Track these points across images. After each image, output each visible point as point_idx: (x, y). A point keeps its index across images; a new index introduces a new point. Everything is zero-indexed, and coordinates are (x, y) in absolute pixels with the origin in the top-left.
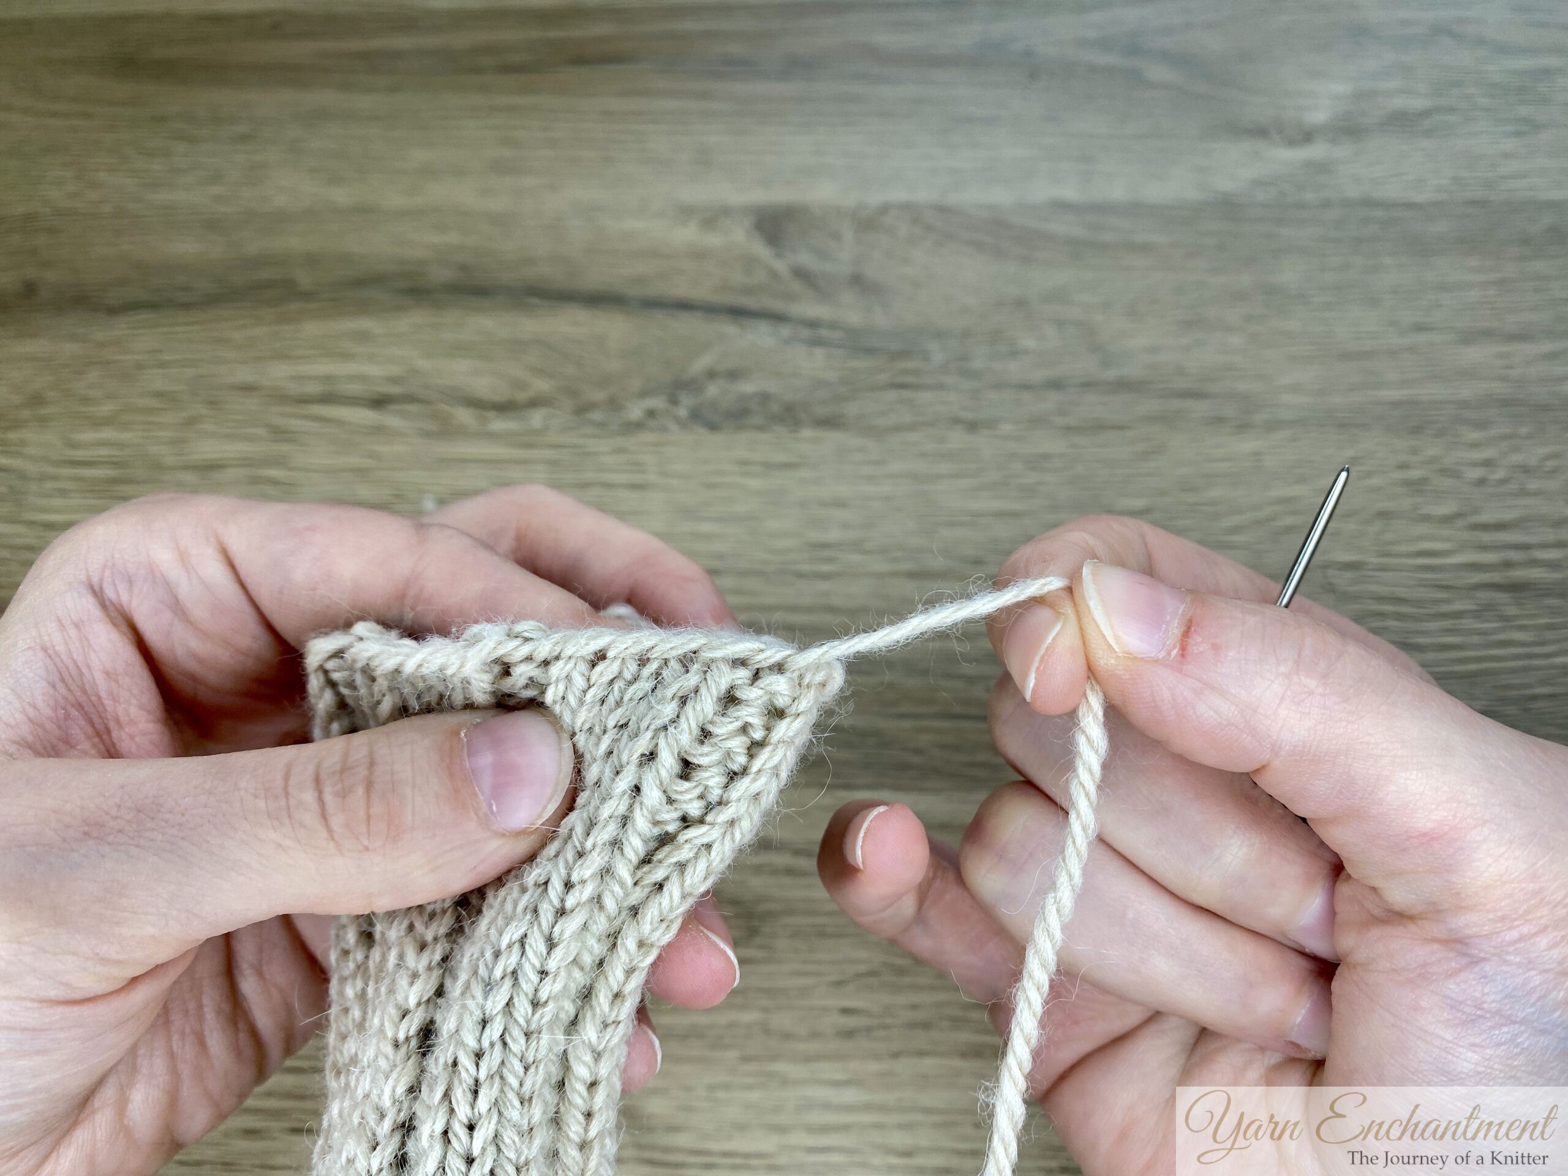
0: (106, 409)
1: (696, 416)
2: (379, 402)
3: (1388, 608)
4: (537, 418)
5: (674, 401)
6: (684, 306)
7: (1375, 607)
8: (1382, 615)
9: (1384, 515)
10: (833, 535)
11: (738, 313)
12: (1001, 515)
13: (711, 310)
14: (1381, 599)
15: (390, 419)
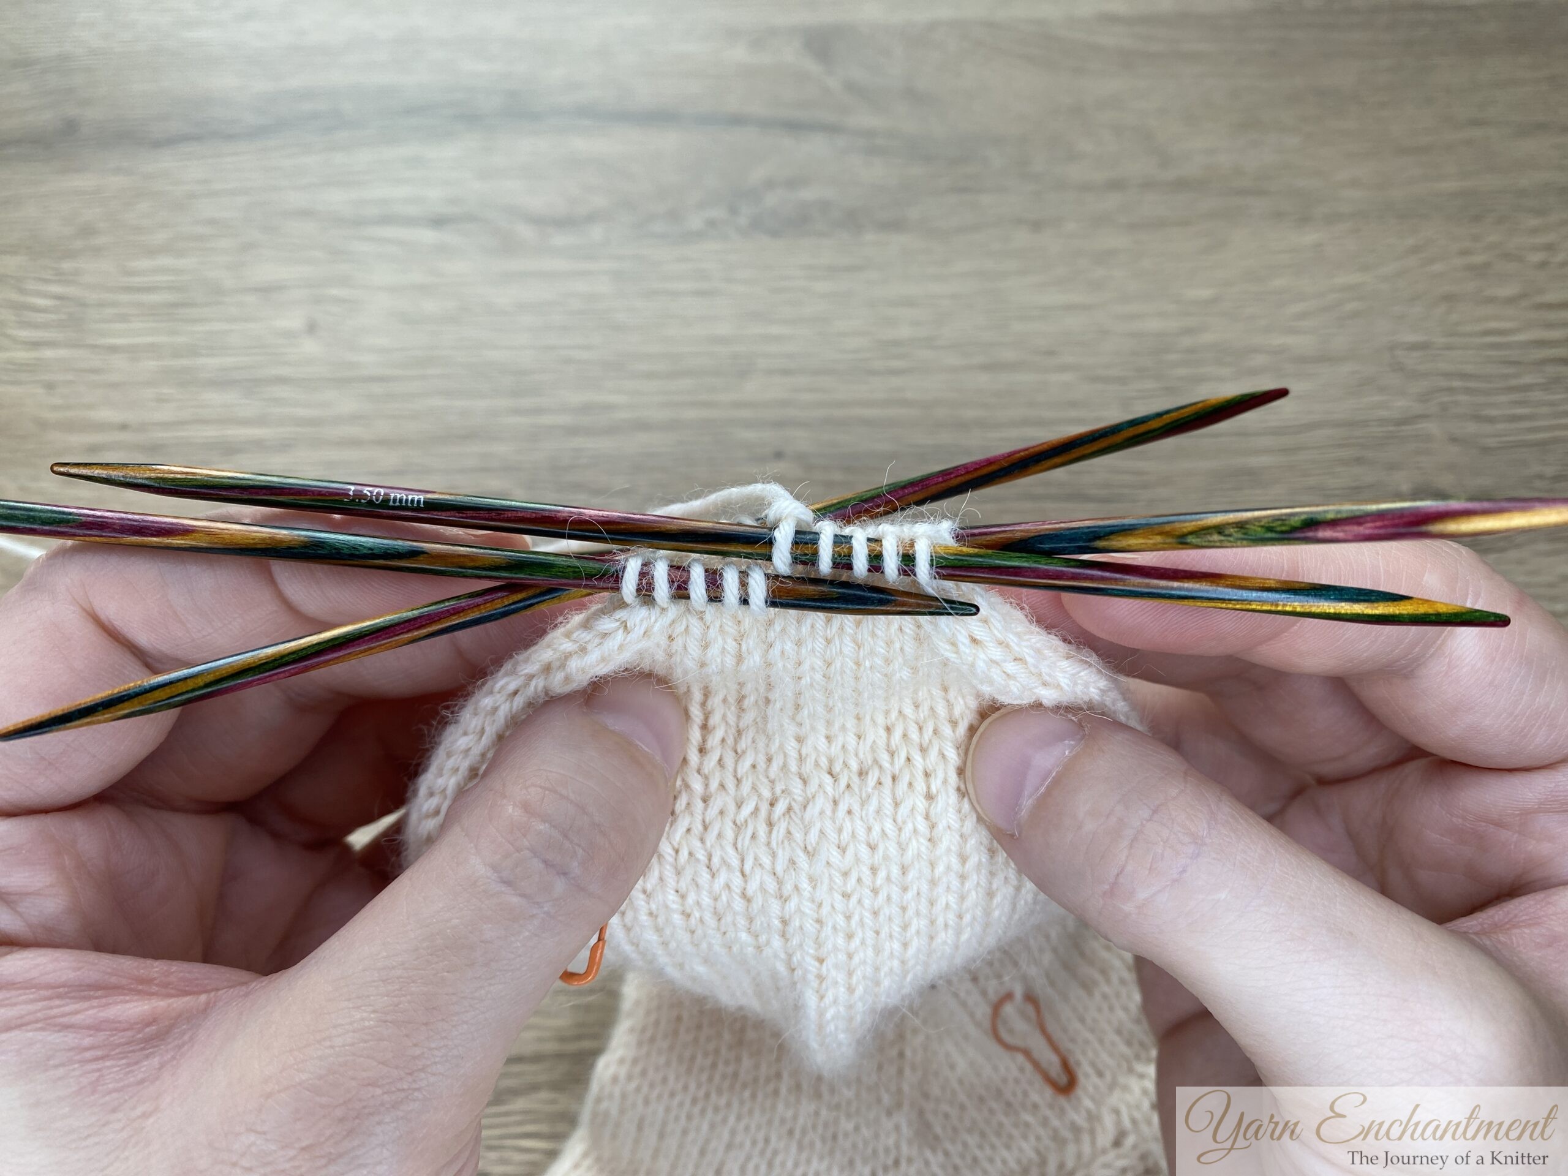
0: (160, 237)
1: (756, 225)
2: (438, 222)
3: (1456, 384)
4: (596, 232)
5: (734, 211)
6: (737, 120)
7: (1443, 383)
8: (1450, 390)
9: (1449, 298)
10: (905, 332)
11: (794, 127)
12: (1070, 308)
13: (767, 124)
14: (1447, 375)
15: (448, 237)
